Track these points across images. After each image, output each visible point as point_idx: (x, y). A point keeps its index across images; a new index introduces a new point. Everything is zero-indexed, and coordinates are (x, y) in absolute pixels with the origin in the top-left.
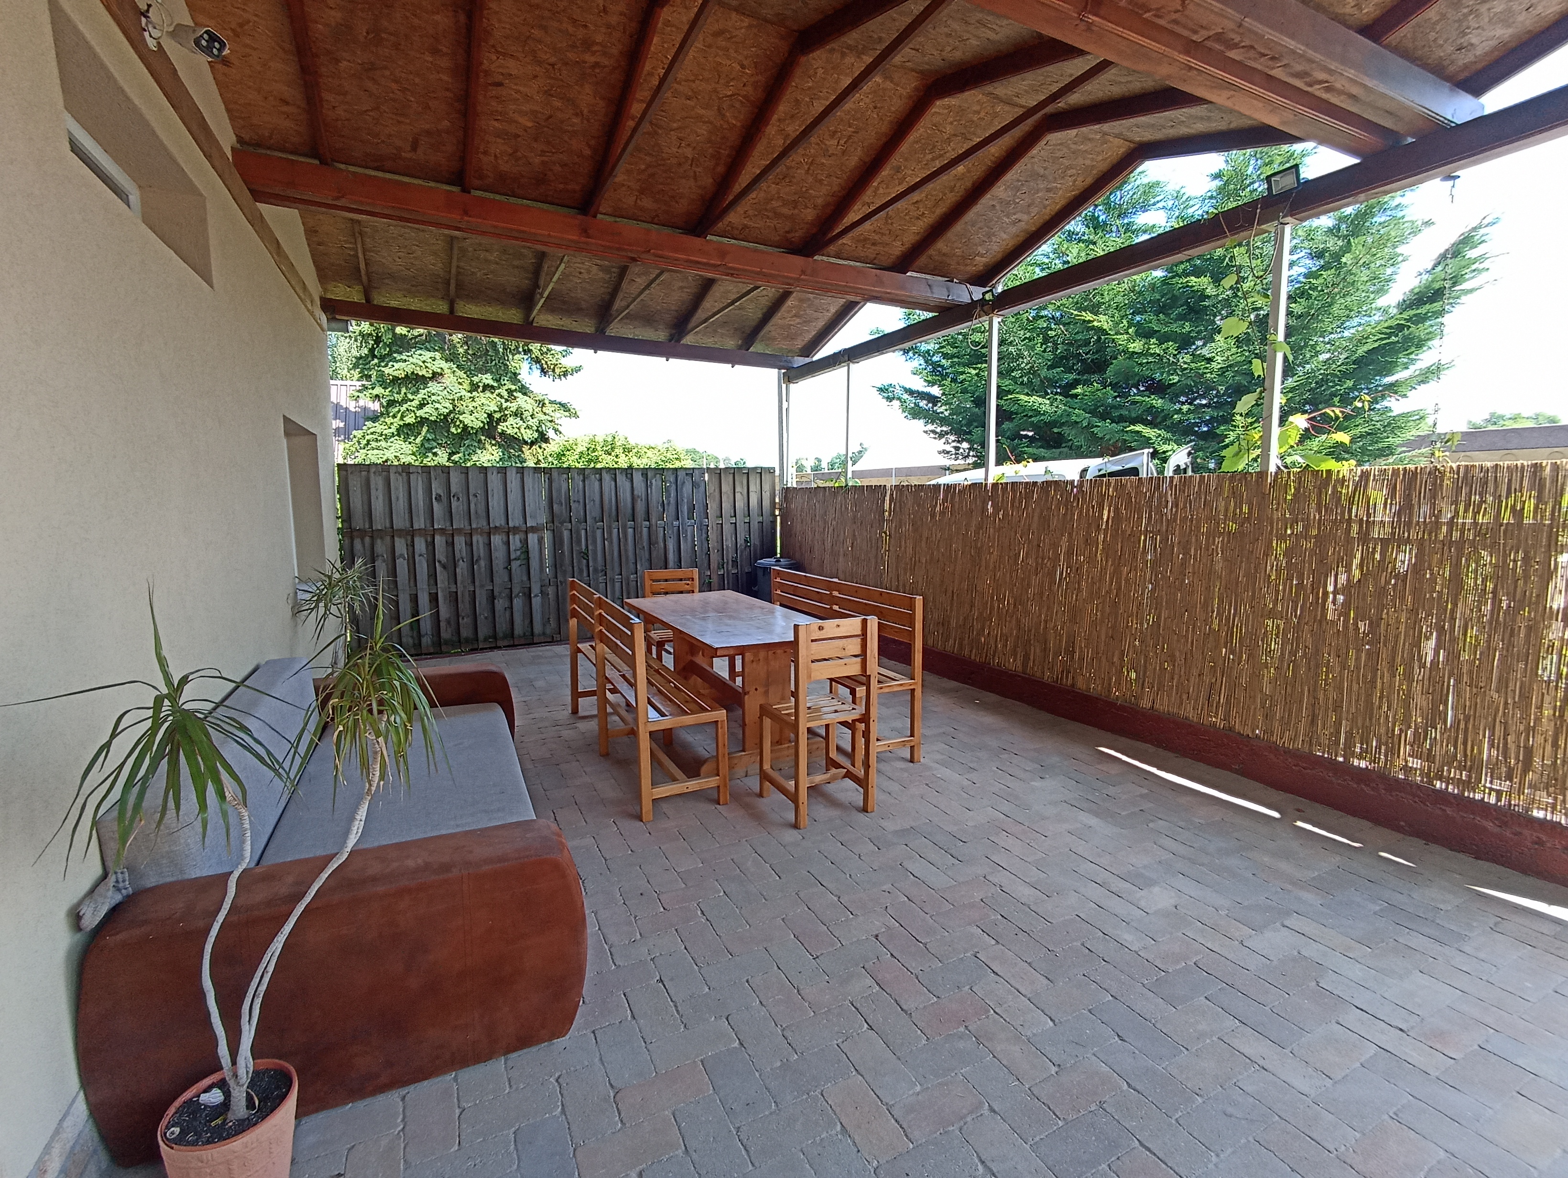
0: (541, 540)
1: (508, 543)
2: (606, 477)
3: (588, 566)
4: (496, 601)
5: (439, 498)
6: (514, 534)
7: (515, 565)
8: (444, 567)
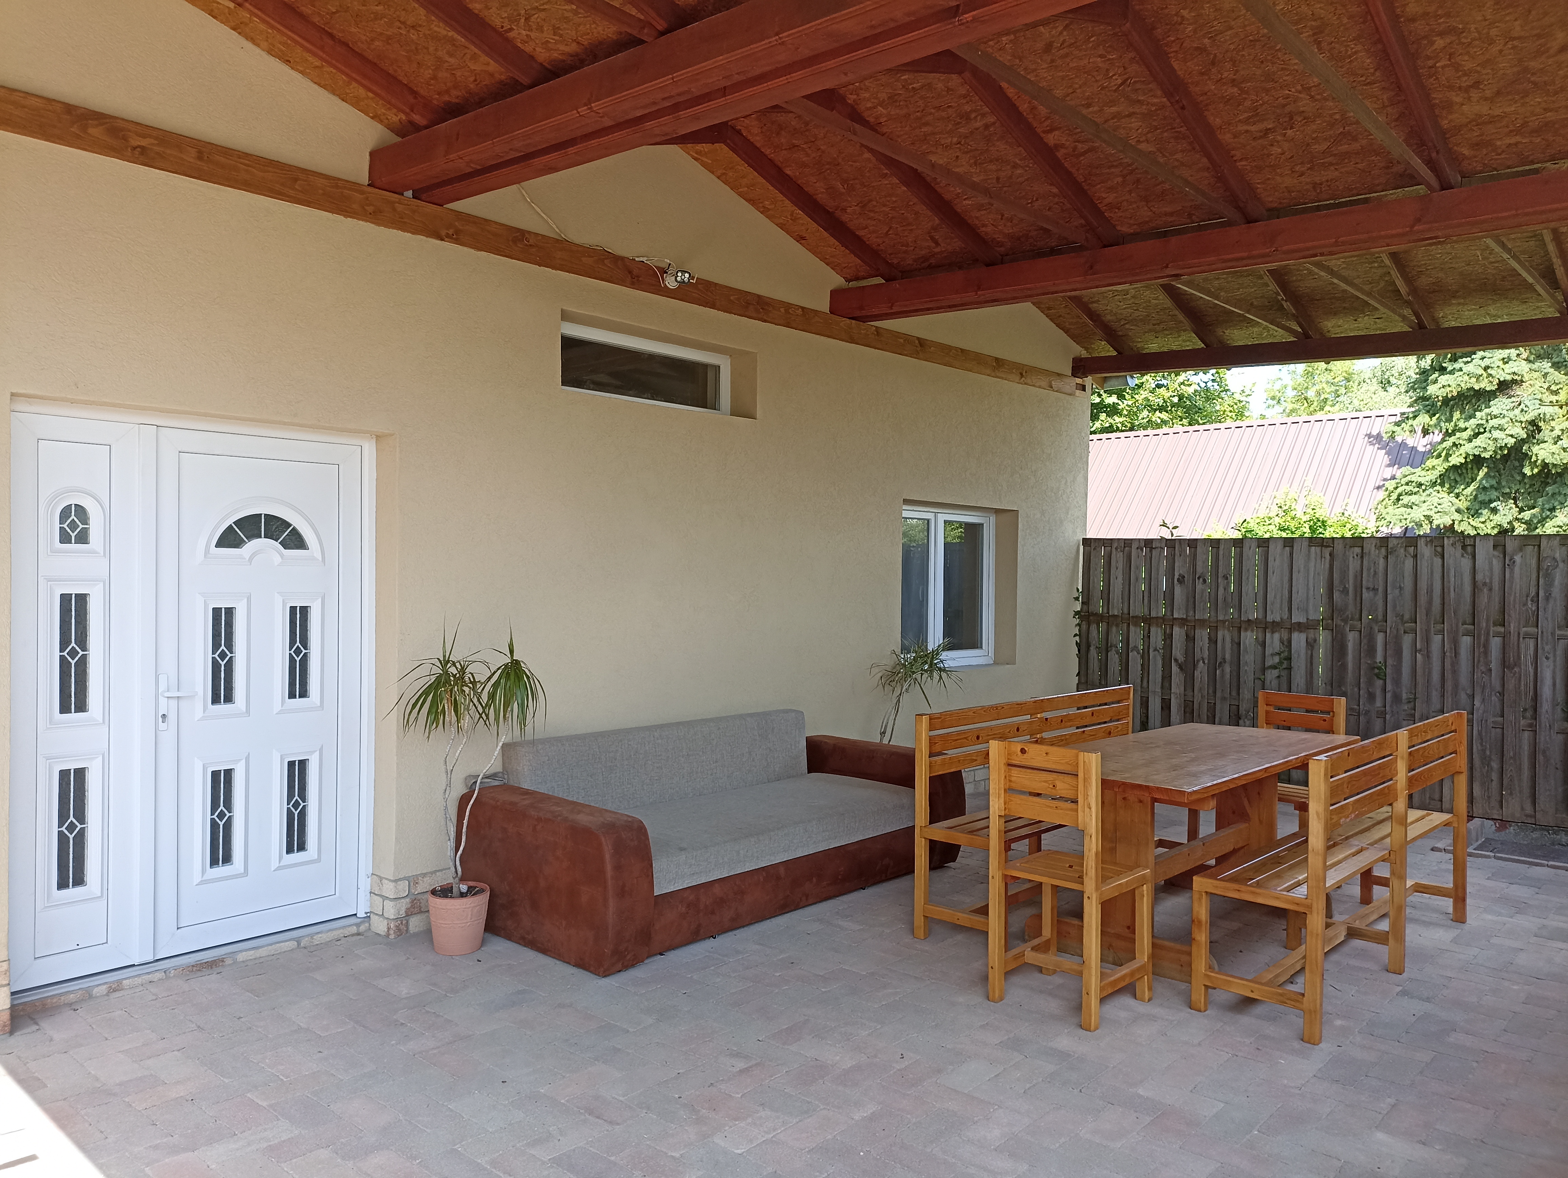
0: (1311, 645)
1: (1263, 644)
3: (1384, 690)
5: (1181, 580)
7: (1270, 676)
8: (1181, 667)
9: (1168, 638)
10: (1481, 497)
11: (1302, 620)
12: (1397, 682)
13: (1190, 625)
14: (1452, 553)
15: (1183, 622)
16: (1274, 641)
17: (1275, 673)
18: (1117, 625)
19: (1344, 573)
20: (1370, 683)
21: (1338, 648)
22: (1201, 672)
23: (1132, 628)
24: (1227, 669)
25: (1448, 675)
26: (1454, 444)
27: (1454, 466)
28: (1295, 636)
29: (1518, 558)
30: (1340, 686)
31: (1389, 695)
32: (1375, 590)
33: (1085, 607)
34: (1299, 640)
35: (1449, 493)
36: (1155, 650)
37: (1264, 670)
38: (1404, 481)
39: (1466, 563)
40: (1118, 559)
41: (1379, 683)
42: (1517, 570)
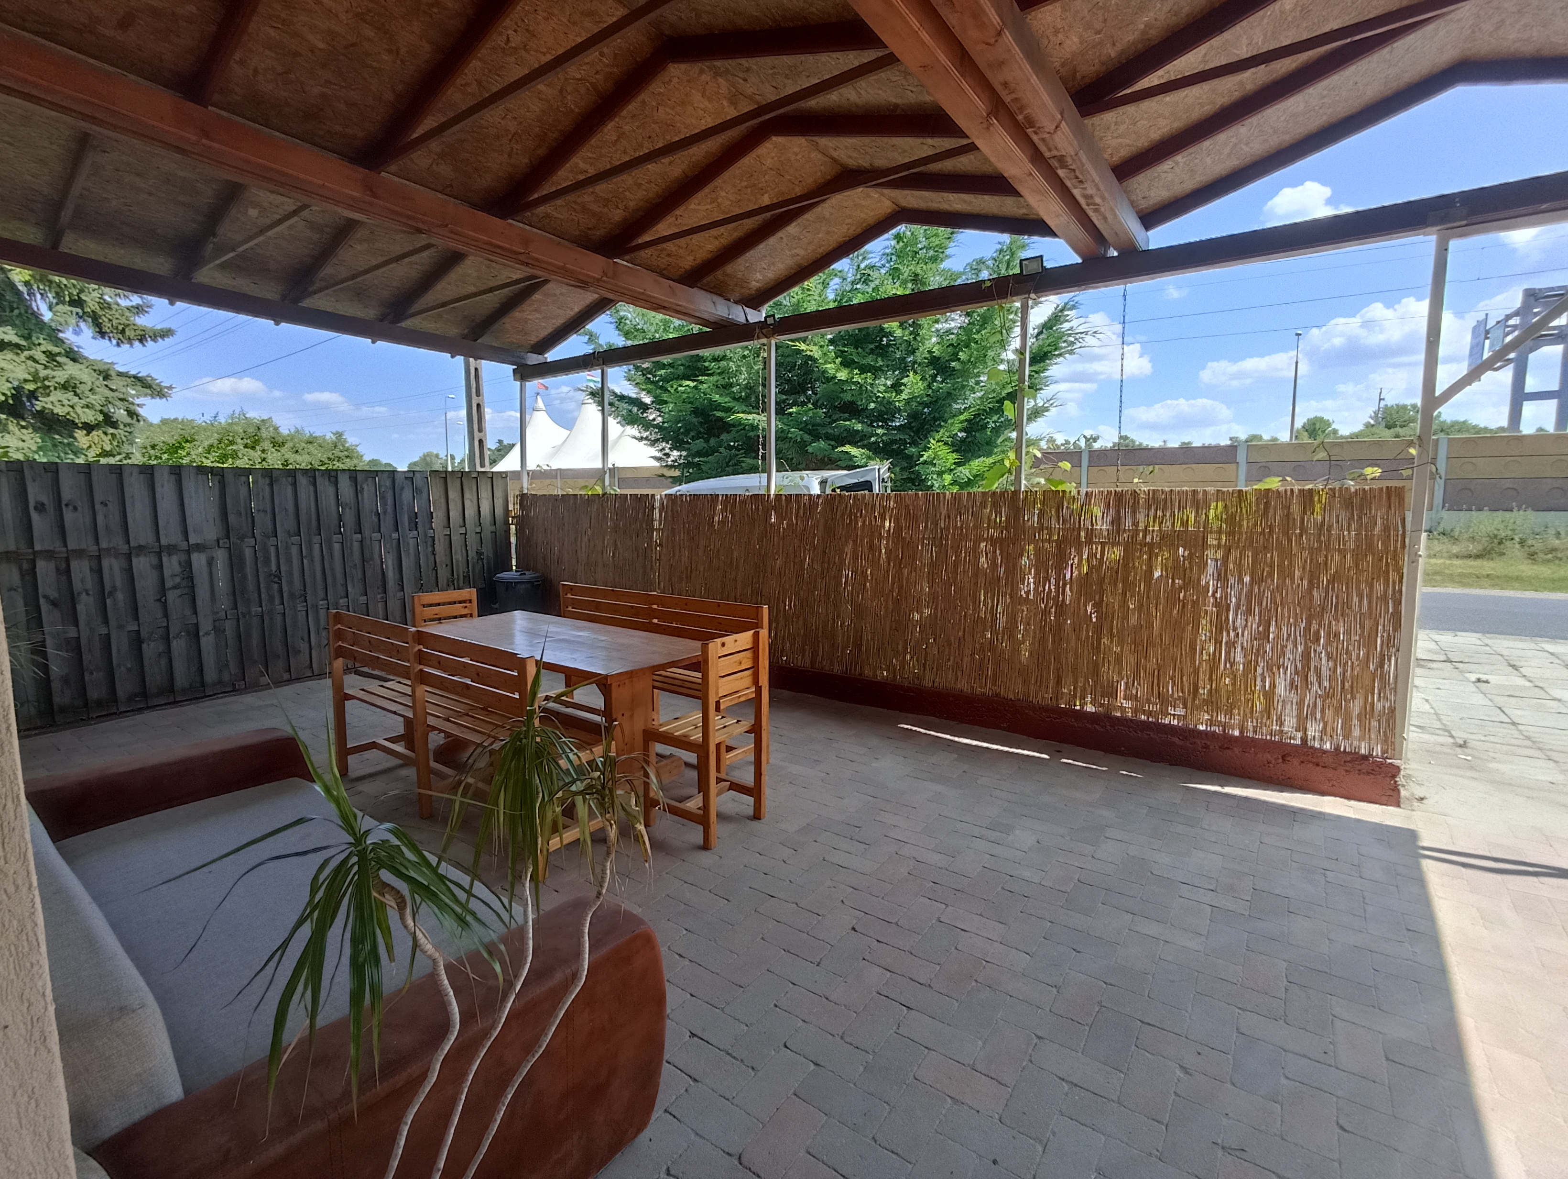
0: (210, 563)
1: (160, 567)
2: (303, 481)
3: (281, 591)
4: (144, 646)
5: (40, 507)
6: (170, 555)
7: (172, 596)
8: (54, 603)
9: (28, 573)
11: (199, 541)
16: (172, 564)
17: (178, 592)
19: (236, 498)
21: (235, 563)
22: (86, 605)
24: (120, 596)
25: (328, 573)
28: (195, 557)
31: (285, 595)
32: (264, 511)
34: (199, 560)
36: (11, 589)
37: (164, 591)
41: (276, 586)
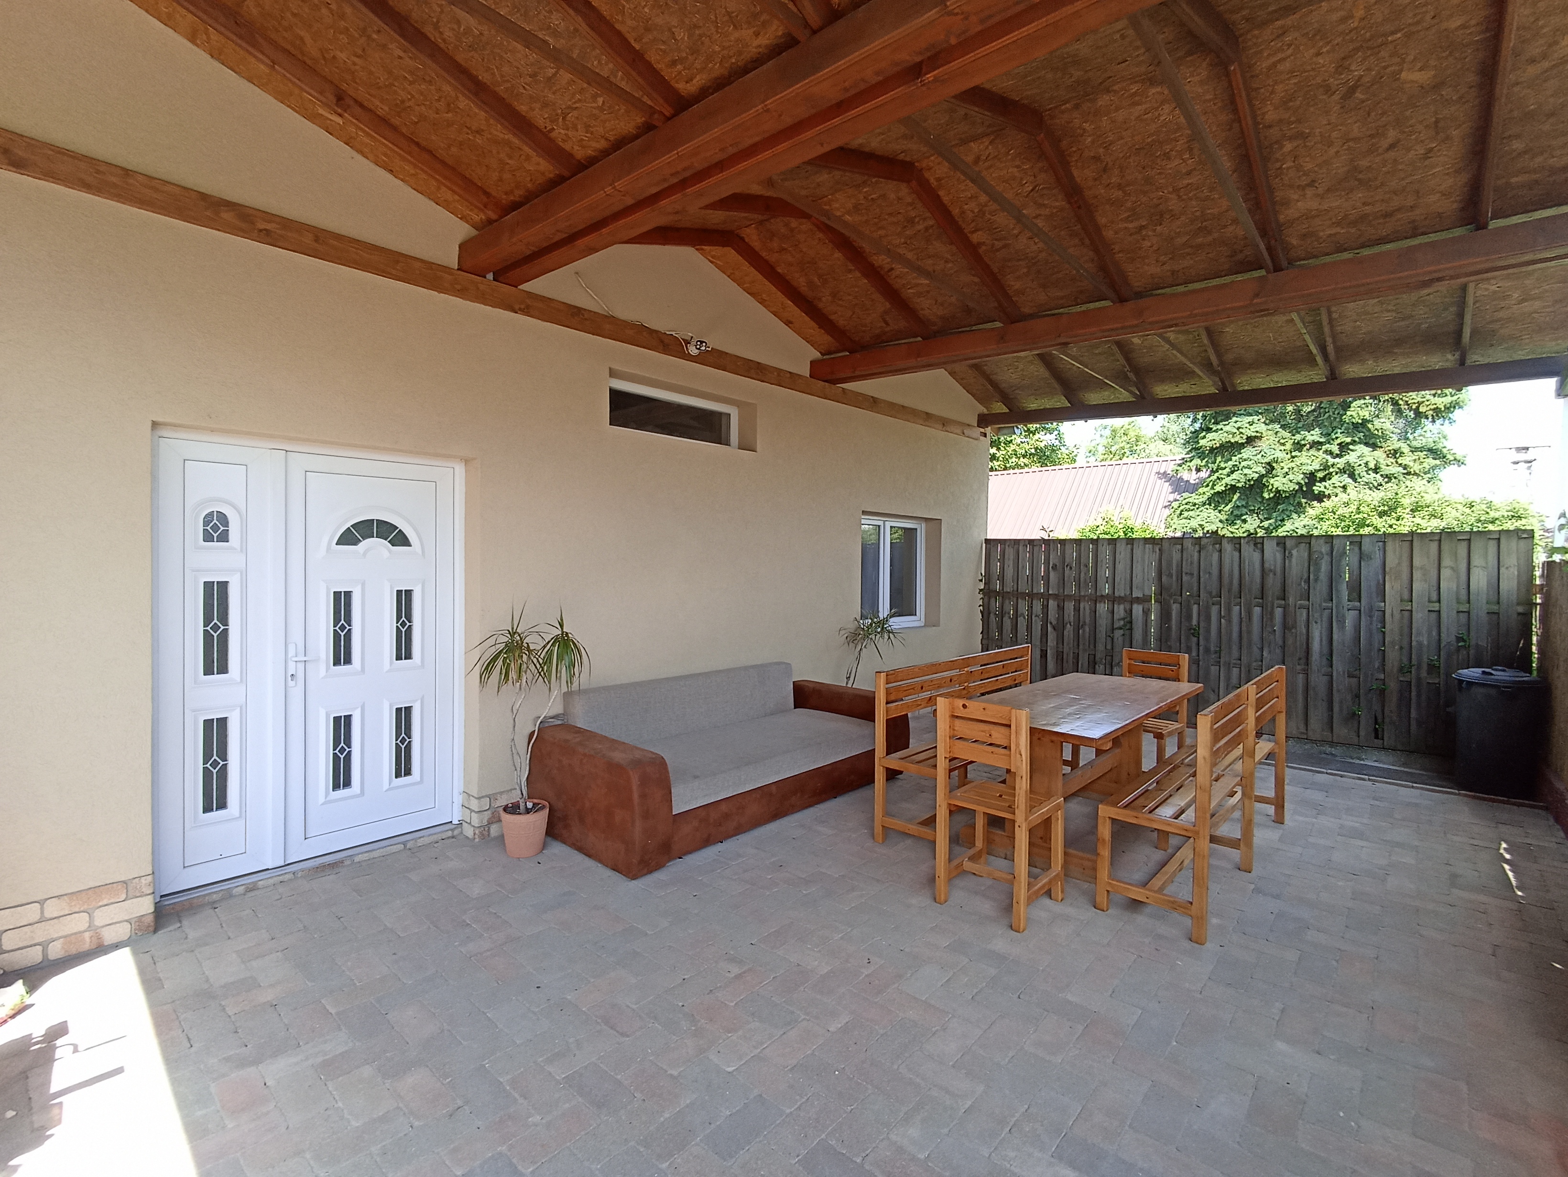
1: (1113, 612)
3: (1198, 645)
5: (1055, 567)
6: (1119, 604)
7: (1118, 634)
8: (1054, 627)
9: (1045, 608)
10: (1236, 512)
11: (1140, 595)
12: (1207, 639)
13: (1061, 599)
14: (1247, 550)
15: (1056, 596)
16: (1120, 610)
17: (1121, 632)
18: (1010, 599)
19: (1170, 564)
20: (1188, 639)
21: (1165, 616)
22: (1069, 630)
23: (1020, 600)
24: (1087, 629)
25: (1245, 635)
26: (1218, 478)
27: (1218, 492)
28: (1135, 606)
29: (1294, 552)
30: (1166, 641)
31: (1201, 648)
32: (1192, 574)
33: (987, 586)
34: (1138, 609)
35: (1214, 510)
36: (1036, 616)
37: (1113, 629)
38: (1184, 502)
39: (1257, 556)
40: (1010, 552)
41: (1195, 639)
42: (1294, 560)
